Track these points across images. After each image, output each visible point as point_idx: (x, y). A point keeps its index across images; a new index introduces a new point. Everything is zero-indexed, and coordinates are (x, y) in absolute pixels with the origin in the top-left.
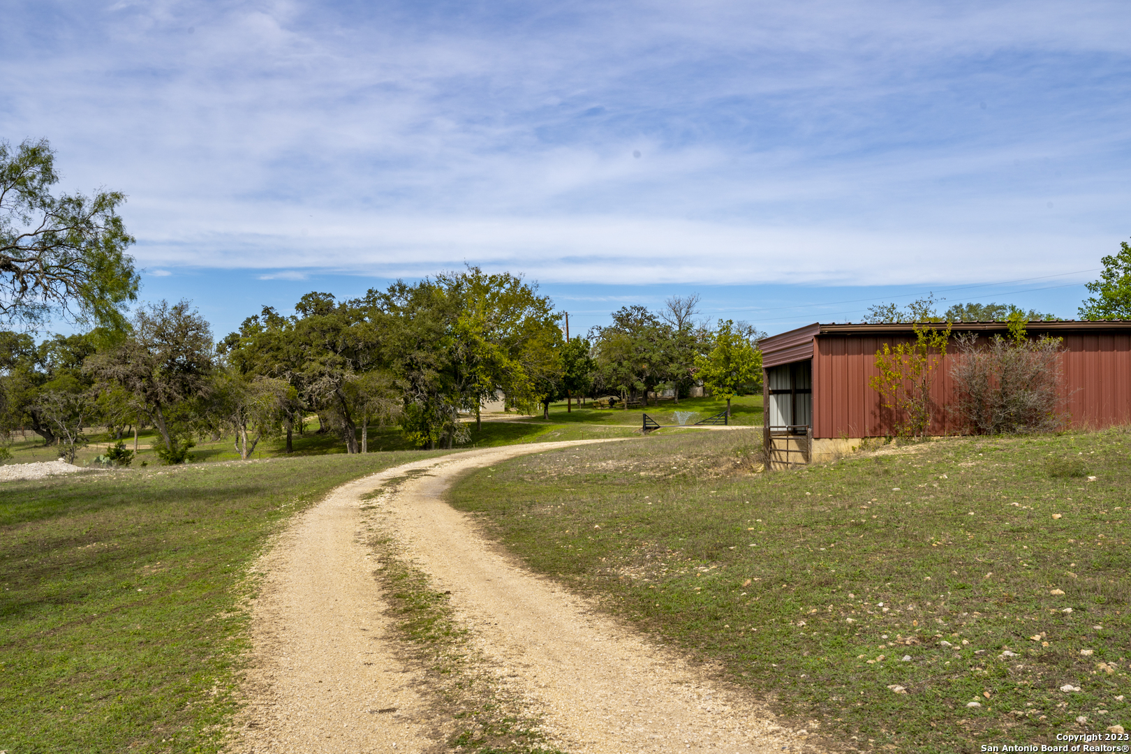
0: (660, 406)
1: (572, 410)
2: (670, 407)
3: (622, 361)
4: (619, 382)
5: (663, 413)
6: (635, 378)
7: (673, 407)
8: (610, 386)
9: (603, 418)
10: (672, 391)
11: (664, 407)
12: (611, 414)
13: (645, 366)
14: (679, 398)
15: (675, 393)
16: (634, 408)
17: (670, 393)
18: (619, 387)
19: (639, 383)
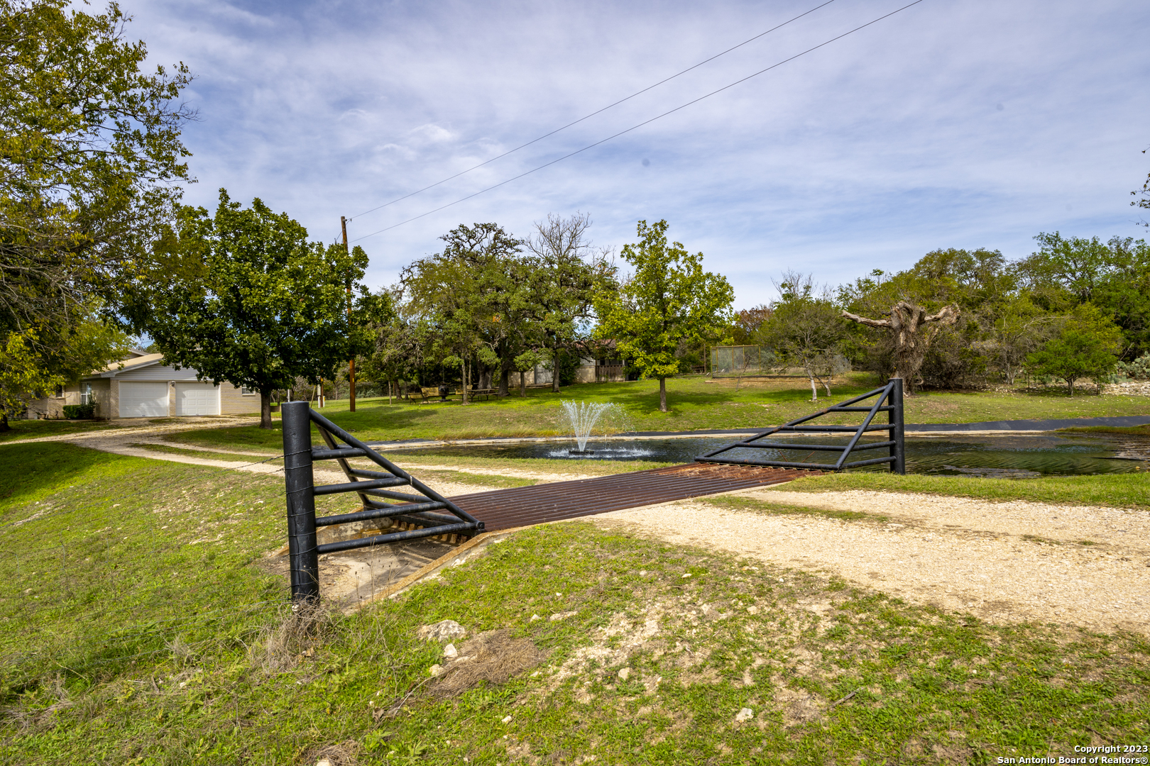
0: (531, 396)
1: (358, 407)
2: (548, 398)
3: (454, 308)
4: (448, 350)
5: (534, 408)
6: (479, 341)
7: (554, 397)
8: (431, 358)
9: (414, 421)
10: (550, 375)
11: (538, 397)
12: (434, 412)
13: (498, 318)
14: (560, 386)
15: (554, 378)
16: (481, 400)
17: (546, 378)
18: (448, 359)
19: (485, 350)
